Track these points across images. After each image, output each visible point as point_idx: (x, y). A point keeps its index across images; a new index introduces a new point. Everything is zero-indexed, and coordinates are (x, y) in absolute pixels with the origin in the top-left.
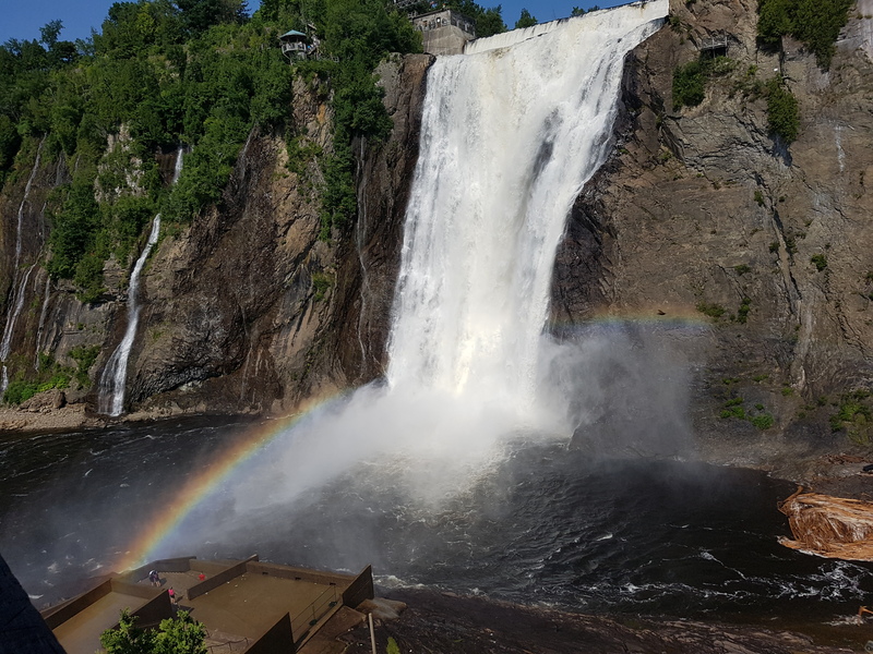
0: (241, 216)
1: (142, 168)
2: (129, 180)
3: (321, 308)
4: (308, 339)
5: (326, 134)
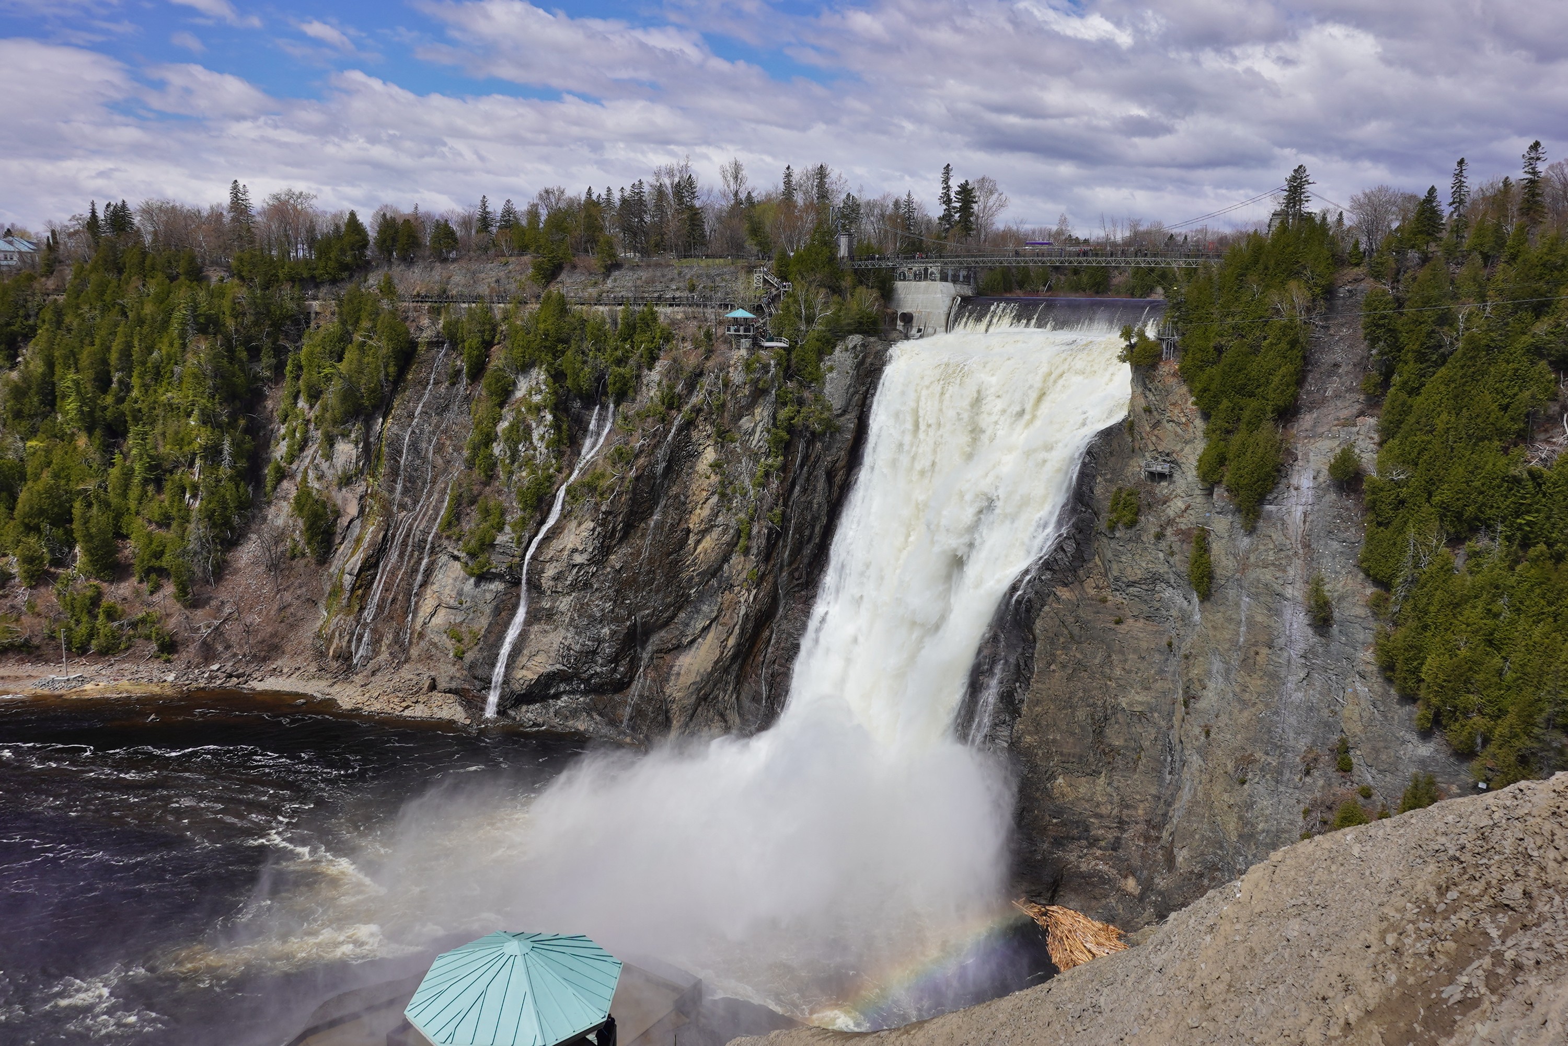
0: (651, 514)
1: (551, 427)
2: (535, 436)
3: (725, 636)
4: (705, 671)
5: (761, 432)
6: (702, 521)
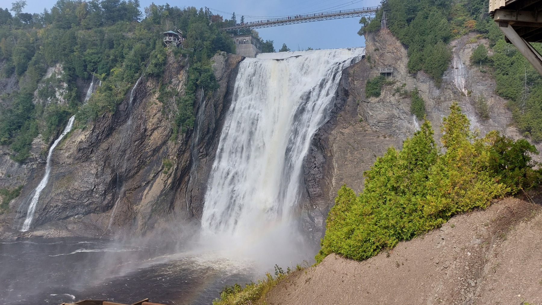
1: (67, 89)
2: (57, 94)
3: (166, 178)
4: (156, 195)
5: (182, 85)
6: (153, 124)
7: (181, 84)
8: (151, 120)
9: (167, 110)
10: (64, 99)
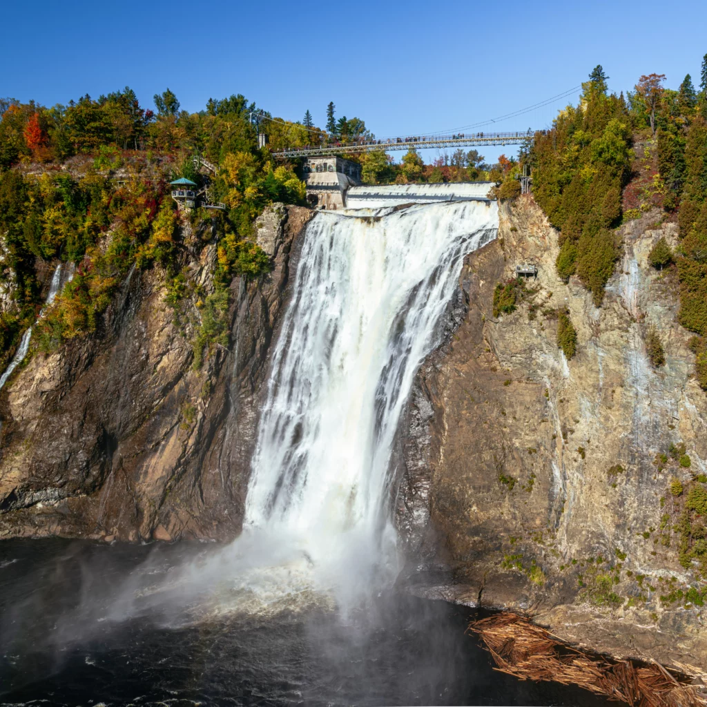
1: (15, 281)
3: (186, 437)
4: (170, 466)
5: (207, 274)
6: (160, 346)
7: (204, 272)
8: (156, 338)
9: (183, 319)
10: (12, 299)
